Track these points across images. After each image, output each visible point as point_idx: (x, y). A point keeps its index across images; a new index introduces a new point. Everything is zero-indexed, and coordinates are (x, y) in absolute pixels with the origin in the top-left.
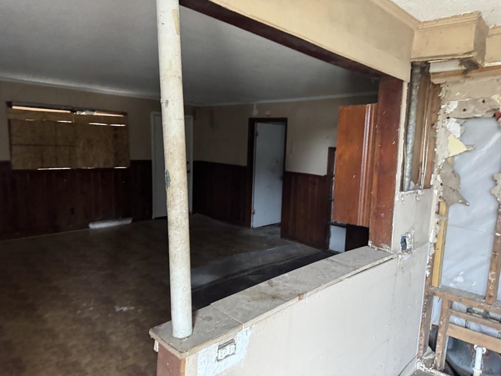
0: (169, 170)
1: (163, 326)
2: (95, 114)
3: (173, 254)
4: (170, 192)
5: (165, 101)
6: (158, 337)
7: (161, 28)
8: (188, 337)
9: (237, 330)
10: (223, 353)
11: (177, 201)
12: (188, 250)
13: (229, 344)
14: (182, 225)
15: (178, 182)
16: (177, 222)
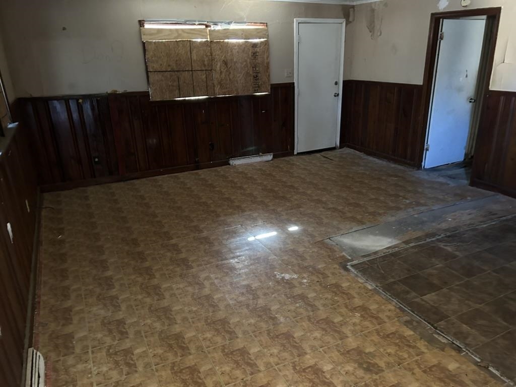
2: (232, 27)
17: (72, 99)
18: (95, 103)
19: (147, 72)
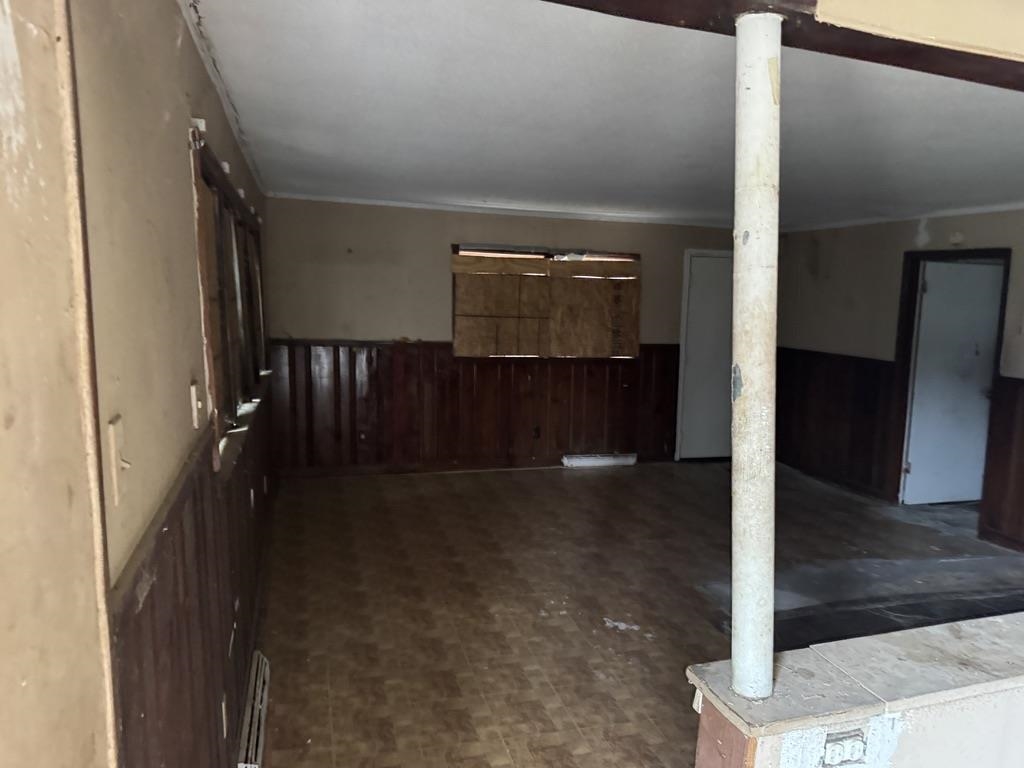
0: (740, 365)
1: (713, 666)
2: (585, 258)
3: (742, 529)
4: (739, 407)
5: (742, 234)
6: (702, 685)
7: (742, 96)
8: (763, 699)
9: (871, 711)
10: (837, 751)
11: (754, 426)
12: (772, 525)
13: (851, 737)
14: (762, 475)
15: (757, 388)
16: (751, 467)
17: (344, 346)
18: (374, 354)
19: (454, 316)
